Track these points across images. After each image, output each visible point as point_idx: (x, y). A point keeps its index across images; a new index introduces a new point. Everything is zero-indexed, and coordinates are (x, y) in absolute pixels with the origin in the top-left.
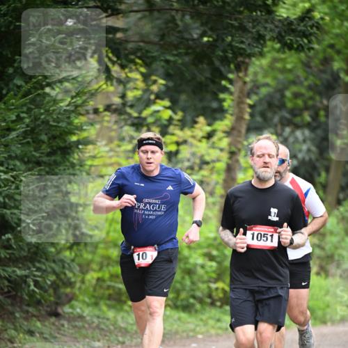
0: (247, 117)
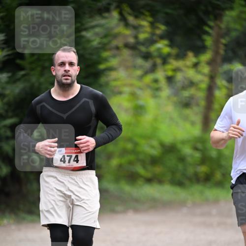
0: (222, 52)
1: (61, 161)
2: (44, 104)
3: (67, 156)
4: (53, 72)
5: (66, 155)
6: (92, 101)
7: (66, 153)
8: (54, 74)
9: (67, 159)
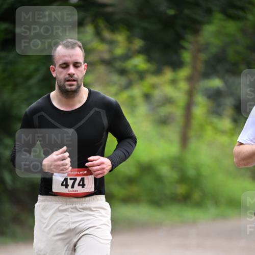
1: (62, 185)
2: (43, 113)
3: (71, 179)
4: (52, 72)
5: (69, 178)
6: (105, 111)
7: (68, 175)
8: (54, 75)
9: (70, 182)
